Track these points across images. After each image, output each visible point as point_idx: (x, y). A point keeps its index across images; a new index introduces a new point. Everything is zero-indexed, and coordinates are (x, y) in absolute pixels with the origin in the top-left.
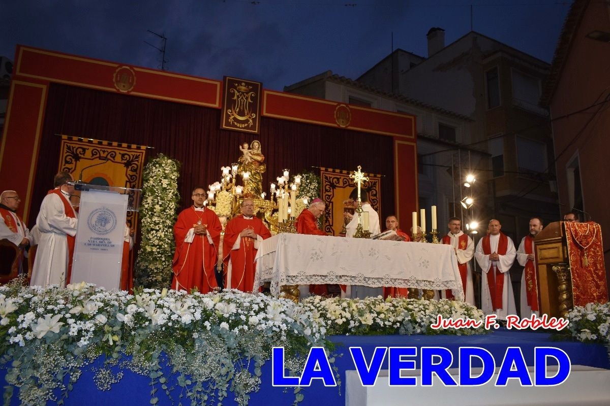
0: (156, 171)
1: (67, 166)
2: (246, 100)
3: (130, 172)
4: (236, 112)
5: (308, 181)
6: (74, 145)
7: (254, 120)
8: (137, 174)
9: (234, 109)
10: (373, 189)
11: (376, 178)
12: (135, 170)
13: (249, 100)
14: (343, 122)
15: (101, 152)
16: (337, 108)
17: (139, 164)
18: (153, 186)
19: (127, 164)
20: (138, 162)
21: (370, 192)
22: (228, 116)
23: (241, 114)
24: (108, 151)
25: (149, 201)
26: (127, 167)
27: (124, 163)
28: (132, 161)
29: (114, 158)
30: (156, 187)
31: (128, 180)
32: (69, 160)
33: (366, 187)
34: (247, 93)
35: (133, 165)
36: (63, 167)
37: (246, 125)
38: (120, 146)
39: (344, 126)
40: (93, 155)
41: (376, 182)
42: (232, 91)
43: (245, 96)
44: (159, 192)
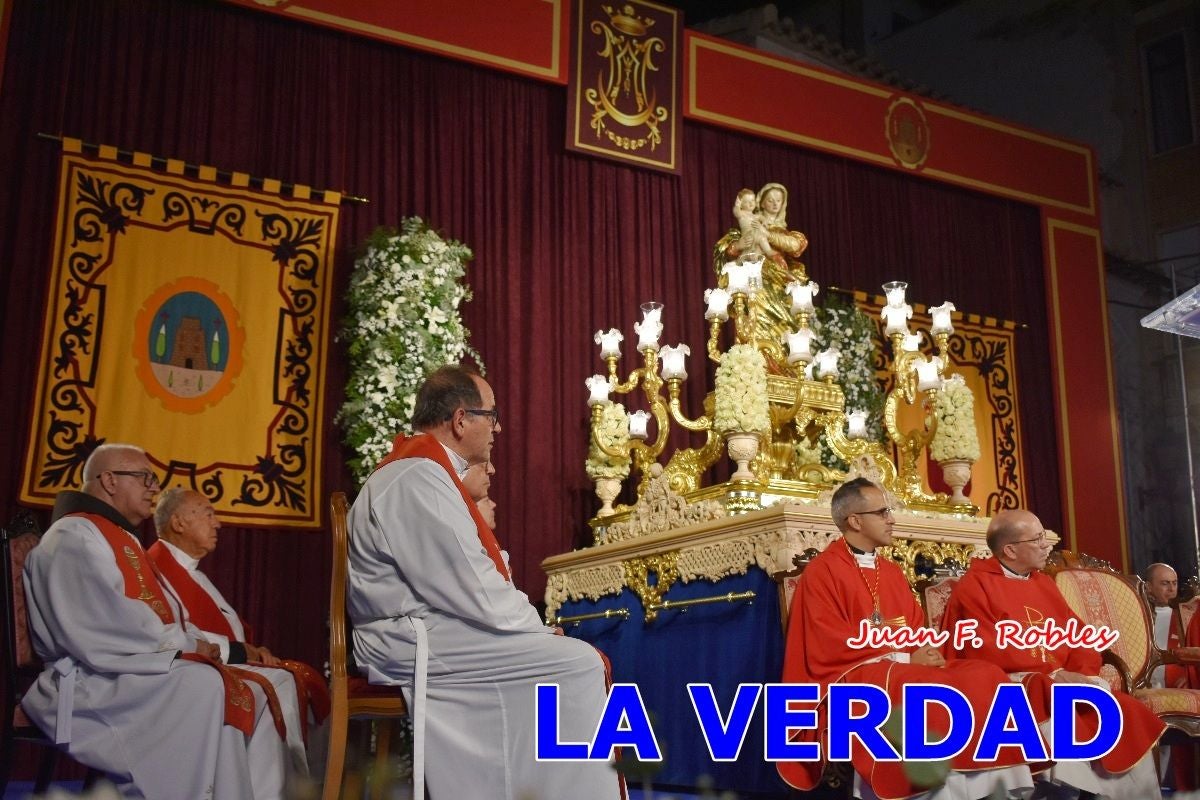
0: (407, 276)
1: (83, 246)
2: (638, 64)
3: (291, 281)
4: (610, 99)
5: (849, 332)
6: (103, 177)
7: (664, 127)
8: (314, 285)
9: (605, 91)
10: (998, 366)
11: (1003, 333)
12: (309, 275)
13: (648, 63)
14: (909, 152)
15: (197, 207)
16: (891, 108)
17: (320, 253)
18: (396, 328)
19: (284, 252)
20: (318, 247)
21: (991, 375)
22: (588, 111)
23: (627, 105)
24: (217, 204)
25: (387, 377)
26: (284, 264)
27: (272, 248)
28: (298, 241)
29: (238, 226)
30: (409, 333)
31: (286, 307)
32: (87, 228)
33: (978, 357)
34: (641, 40)
35: (302, 257)
36: (70, 251)
37: (641, 143)
38: (255, 186)
39: (913, 167)
40: (169, 213)
41: (1004, 344)
42: (598, 31)
43: (634, 49)
44: (420, 351)
